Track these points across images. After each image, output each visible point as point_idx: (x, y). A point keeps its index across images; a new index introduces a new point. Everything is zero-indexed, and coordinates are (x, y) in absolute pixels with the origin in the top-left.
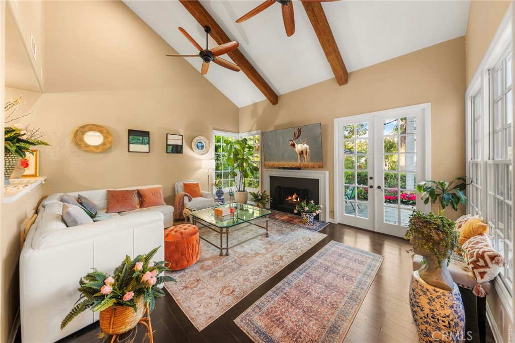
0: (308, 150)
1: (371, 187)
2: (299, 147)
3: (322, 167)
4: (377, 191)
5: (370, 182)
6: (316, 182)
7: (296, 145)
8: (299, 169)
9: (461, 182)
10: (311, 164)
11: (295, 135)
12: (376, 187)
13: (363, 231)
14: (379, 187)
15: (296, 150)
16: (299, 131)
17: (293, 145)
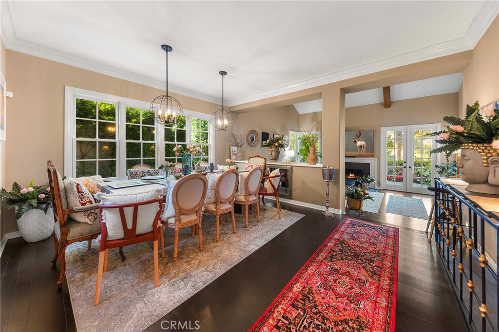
0: (365, 145)
1: (405, 167)
2: (359, 143)
3: (373, 156)
4: (408, 169)
5: (404, 165)
6: (368, 165)
7: (357, 142)
8: (354, 157)
9: (455, 163)
10: (366, 154)
11: (357, 136)
12: (408, 167)
13: (398, 193)
14: (410, 167)
15: (357, 145)
16: (360, 133)
17: (355, 142)
